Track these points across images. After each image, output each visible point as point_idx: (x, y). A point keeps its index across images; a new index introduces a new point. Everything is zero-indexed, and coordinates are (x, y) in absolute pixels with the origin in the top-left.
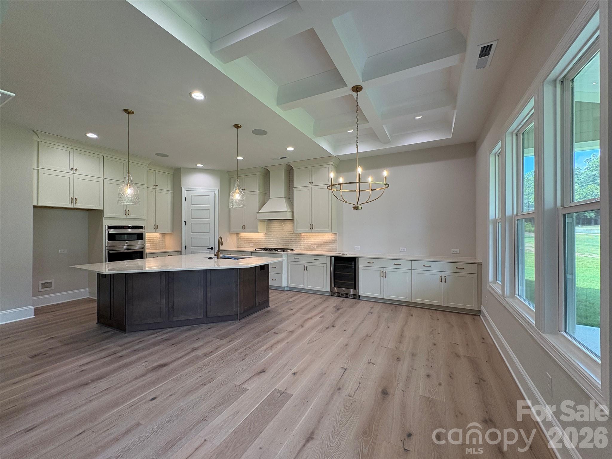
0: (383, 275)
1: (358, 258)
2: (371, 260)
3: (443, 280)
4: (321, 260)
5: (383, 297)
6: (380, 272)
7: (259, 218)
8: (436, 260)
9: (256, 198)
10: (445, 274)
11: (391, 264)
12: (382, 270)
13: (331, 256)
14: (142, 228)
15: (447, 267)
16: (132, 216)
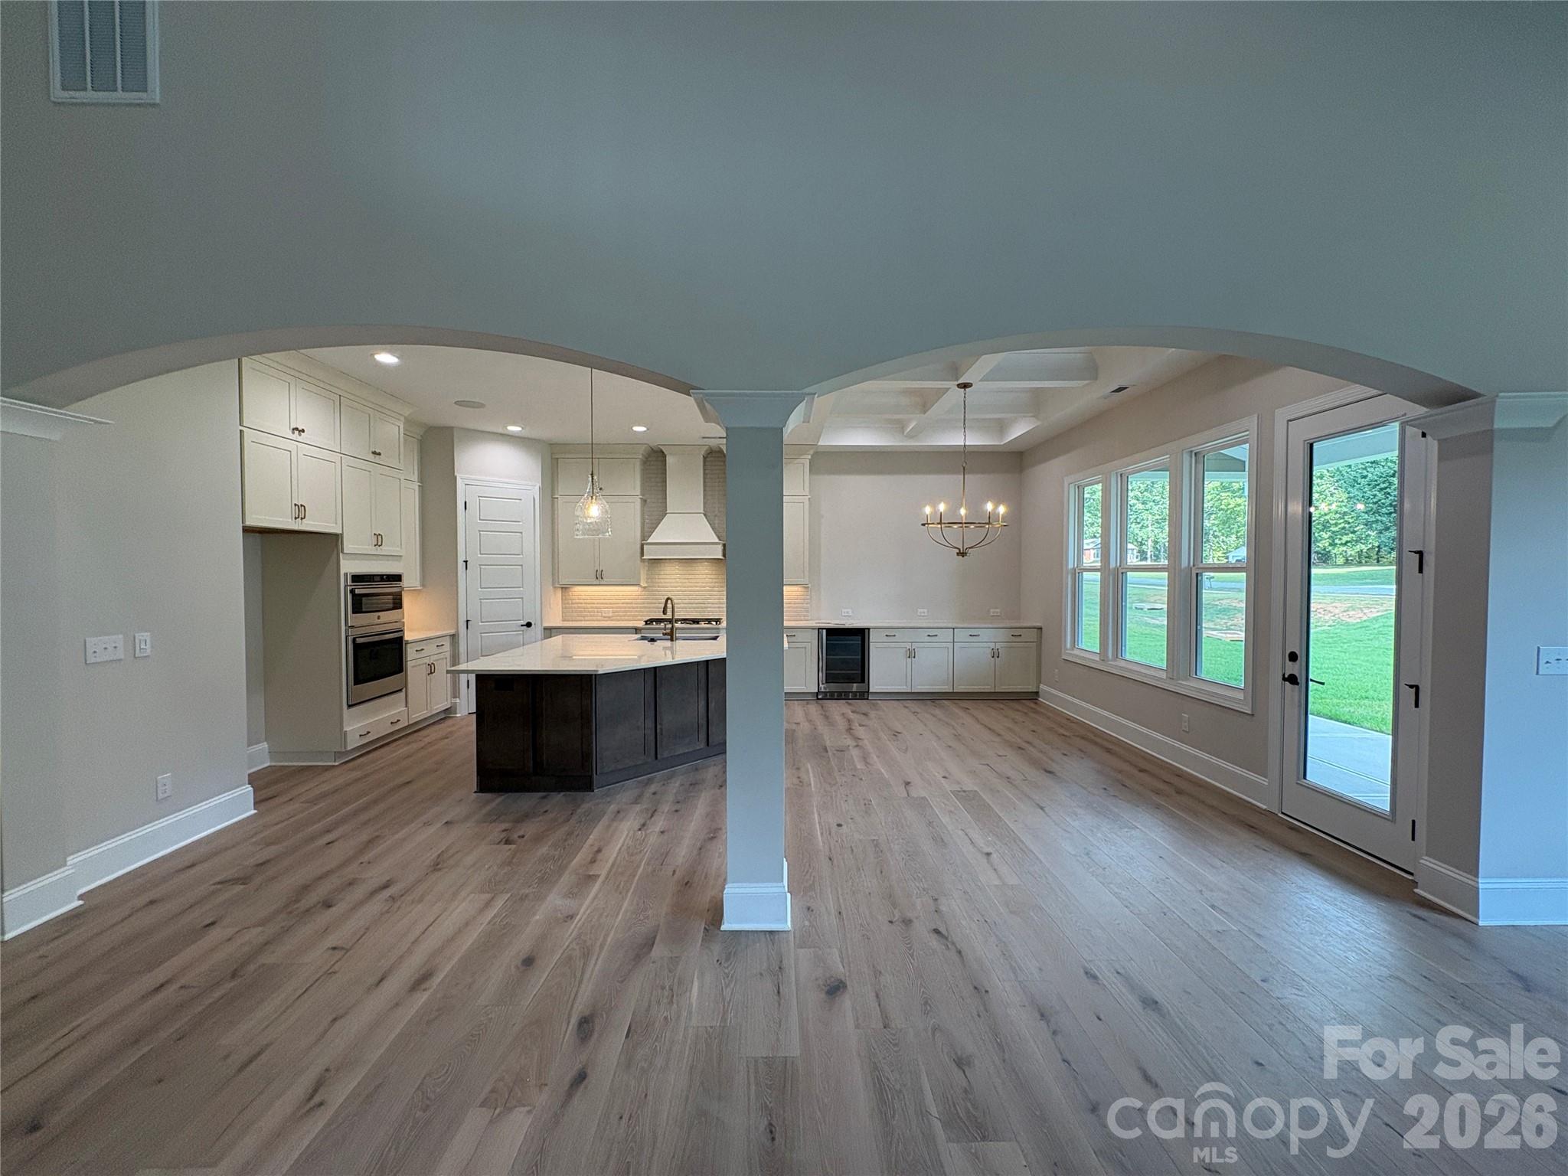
0: (911, 654)
1: (869, 629)
2: (890, 631)
3: (995, 654)
4: (800, 636)
5: (910, 691)
6: (905, 649)
7: (650, 555)
8: (986, 626)
9: (633, 510)
10: (998, 646)
11: (922, 636)
12: (908, 646)
13: (819, 629)
14: (398, 578)
15: (1002, 635)
16: (385, 550)
